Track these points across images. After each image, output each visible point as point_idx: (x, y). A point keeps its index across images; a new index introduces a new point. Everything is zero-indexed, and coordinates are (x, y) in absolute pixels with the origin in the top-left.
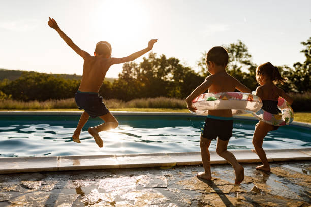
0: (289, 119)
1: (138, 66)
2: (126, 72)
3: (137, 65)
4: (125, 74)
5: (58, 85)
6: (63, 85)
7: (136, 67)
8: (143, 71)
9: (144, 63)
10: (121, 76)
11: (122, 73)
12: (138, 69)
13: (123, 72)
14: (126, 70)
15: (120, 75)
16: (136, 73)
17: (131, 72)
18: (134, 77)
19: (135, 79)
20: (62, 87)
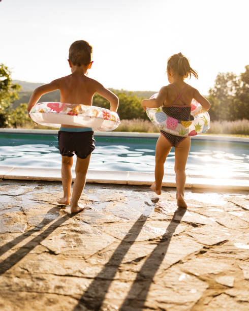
0: (202, 127)
1: (237, 79)
2: (219, 86)
3: (235, 77)
4: (219, 90)
5: (128, 105)
6: (134, 105)
7: (234, 80)
8: (244, 85)
9: (245, 73)
10: (212, 93)
11: (213, 89)
12: (237, 82)
13: (216, 87)
14: (220, 84)
15: (210, 91)
16: (234, 88)
17: (226, 87)
18: (230, 93)
19: (231, 96)
20: (133, 107)
